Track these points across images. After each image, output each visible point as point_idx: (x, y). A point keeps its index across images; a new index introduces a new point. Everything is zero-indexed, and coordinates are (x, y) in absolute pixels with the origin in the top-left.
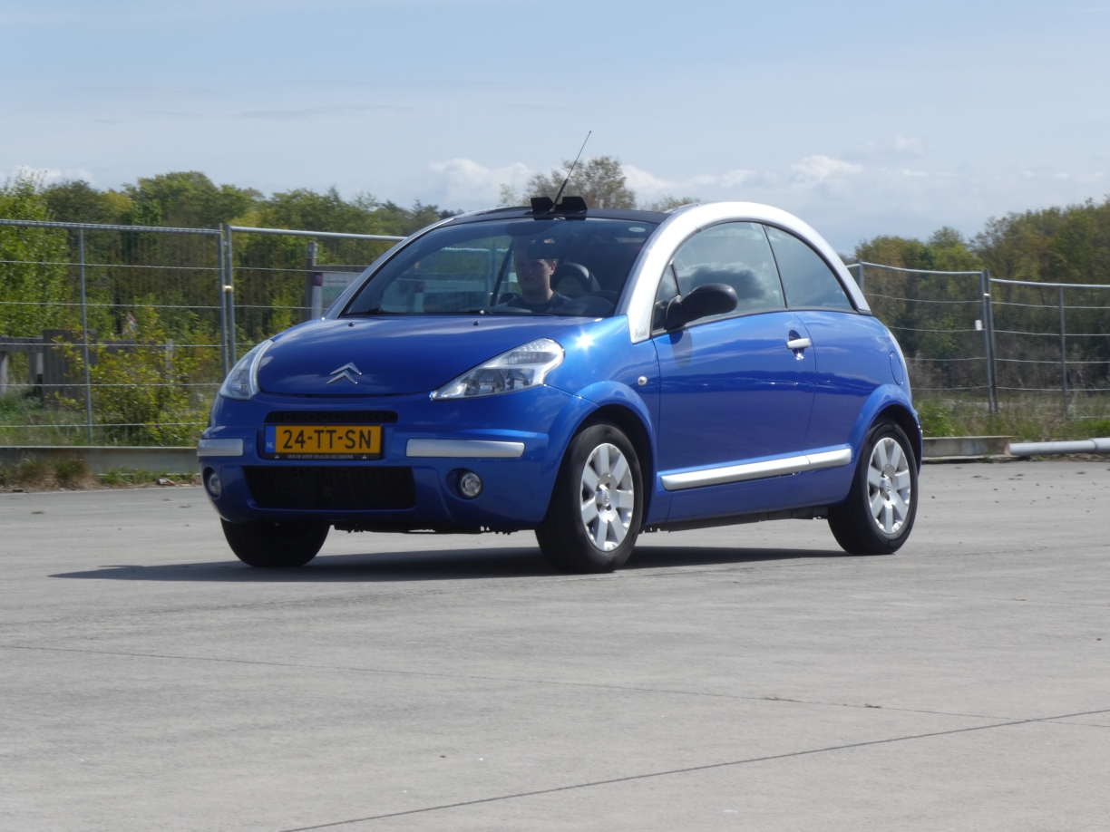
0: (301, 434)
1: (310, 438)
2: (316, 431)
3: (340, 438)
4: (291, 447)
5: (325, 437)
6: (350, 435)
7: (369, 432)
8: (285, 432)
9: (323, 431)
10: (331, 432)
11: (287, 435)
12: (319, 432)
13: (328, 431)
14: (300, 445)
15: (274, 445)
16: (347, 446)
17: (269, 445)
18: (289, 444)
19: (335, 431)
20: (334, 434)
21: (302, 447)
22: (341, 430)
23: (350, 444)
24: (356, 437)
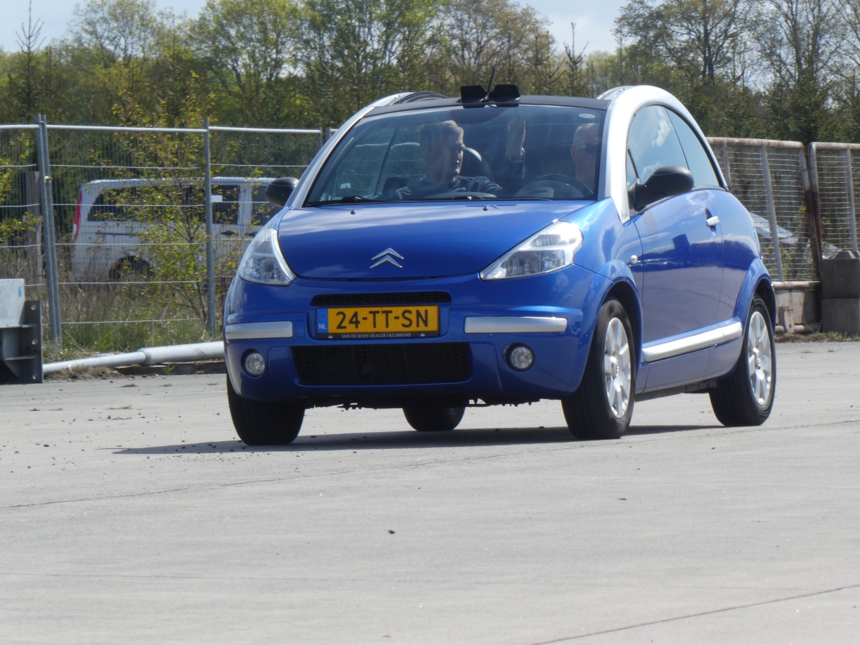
0: (356, 315)
1: (365, 319)
2: (371, 312)
3: (397, 318)
4: (345, 327)
5: (381, 318)
6: (407, 315)
7: (426, 311)
8: (338, 314)
9: (378, 312)
10: (387, 313)
11: (341, 317)
12: (374, 313)
13: (383, 312)
14: (354, 325)
15: (327, 326)
16: (404, 325)
17: (321, 327)
18: (343, 325)
19: (391, 312)
20: (390, 315)
21: (357, 327)
22: (397, 310)
23: (407, 323)
24: (413, 317)
